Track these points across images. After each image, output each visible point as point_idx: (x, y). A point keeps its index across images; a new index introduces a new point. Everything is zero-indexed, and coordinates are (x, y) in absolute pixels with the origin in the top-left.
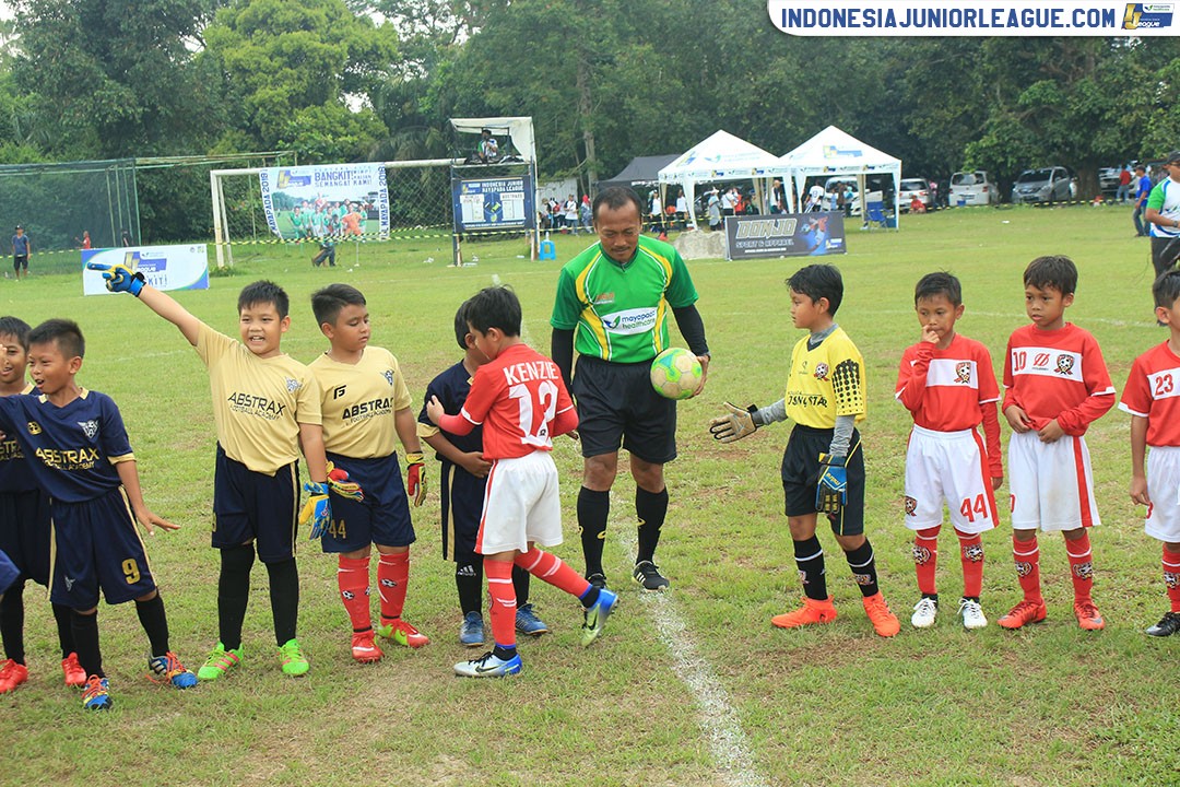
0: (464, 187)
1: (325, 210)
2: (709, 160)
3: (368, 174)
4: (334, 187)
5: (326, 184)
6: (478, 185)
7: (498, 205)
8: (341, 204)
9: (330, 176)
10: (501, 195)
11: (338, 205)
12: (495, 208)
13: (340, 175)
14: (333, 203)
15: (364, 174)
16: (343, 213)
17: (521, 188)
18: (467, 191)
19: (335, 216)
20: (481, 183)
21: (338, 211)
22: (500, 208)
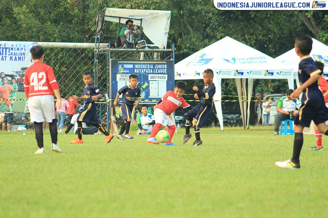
0: (120, 67)
2: (228, 61)
3: (23, 51)
6: (131, 66)
7: (146, 84)
10: (150, 76)
12: (144, 87)
17: (165, 71)
18: (122, 71)
20: (134, 64)
22: (148, 87)
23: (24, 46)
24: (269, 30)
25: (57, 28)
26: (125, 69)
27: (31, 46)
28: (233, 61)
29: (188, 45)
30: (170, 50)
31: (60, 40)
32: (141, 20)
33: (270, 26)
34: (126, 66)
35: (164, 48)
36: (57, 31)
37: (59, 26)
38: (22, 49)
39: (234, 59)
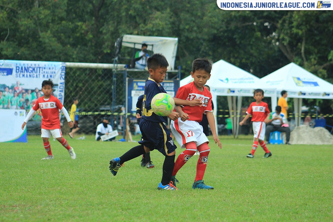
0: (135, 85)
1: (21, 95)
2: (222, 81)
3: (54, 70)
4: (29, 79)
5: (23, 75)
8: (33, 91)
9: (27, 70)
11: (30, 92)
13: (34, 69)
14: (27, 91)
15: (51, 70)
16: (33, 98)
17: (172, 89)
18: (137, 88)
19: (27, 100)
21: (29, 96)
23: (55, 66)
24: (251, 55)
25: (75, 50)
26: (139, 86)
27: (61, 66)
28: (226, 81)
29: (184, 67)
30: (177, 71)
31: (78, 60)
32: (152, 45)
33: (252, 51)
34: (140, 84)
35: (172, 69)
36: (75, 52)
37: (77, 49)
38: (53, 68)
39: (227, 79)
